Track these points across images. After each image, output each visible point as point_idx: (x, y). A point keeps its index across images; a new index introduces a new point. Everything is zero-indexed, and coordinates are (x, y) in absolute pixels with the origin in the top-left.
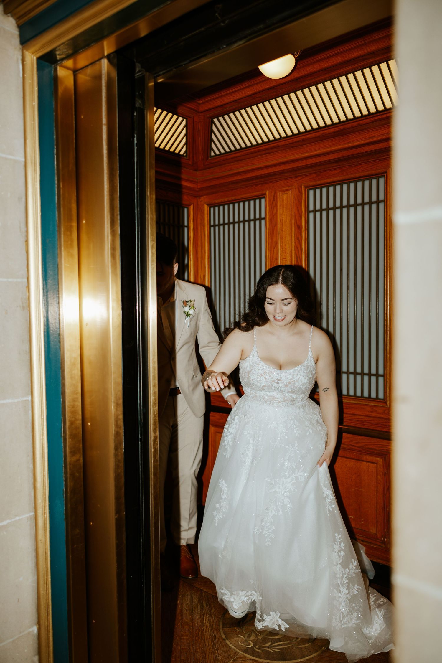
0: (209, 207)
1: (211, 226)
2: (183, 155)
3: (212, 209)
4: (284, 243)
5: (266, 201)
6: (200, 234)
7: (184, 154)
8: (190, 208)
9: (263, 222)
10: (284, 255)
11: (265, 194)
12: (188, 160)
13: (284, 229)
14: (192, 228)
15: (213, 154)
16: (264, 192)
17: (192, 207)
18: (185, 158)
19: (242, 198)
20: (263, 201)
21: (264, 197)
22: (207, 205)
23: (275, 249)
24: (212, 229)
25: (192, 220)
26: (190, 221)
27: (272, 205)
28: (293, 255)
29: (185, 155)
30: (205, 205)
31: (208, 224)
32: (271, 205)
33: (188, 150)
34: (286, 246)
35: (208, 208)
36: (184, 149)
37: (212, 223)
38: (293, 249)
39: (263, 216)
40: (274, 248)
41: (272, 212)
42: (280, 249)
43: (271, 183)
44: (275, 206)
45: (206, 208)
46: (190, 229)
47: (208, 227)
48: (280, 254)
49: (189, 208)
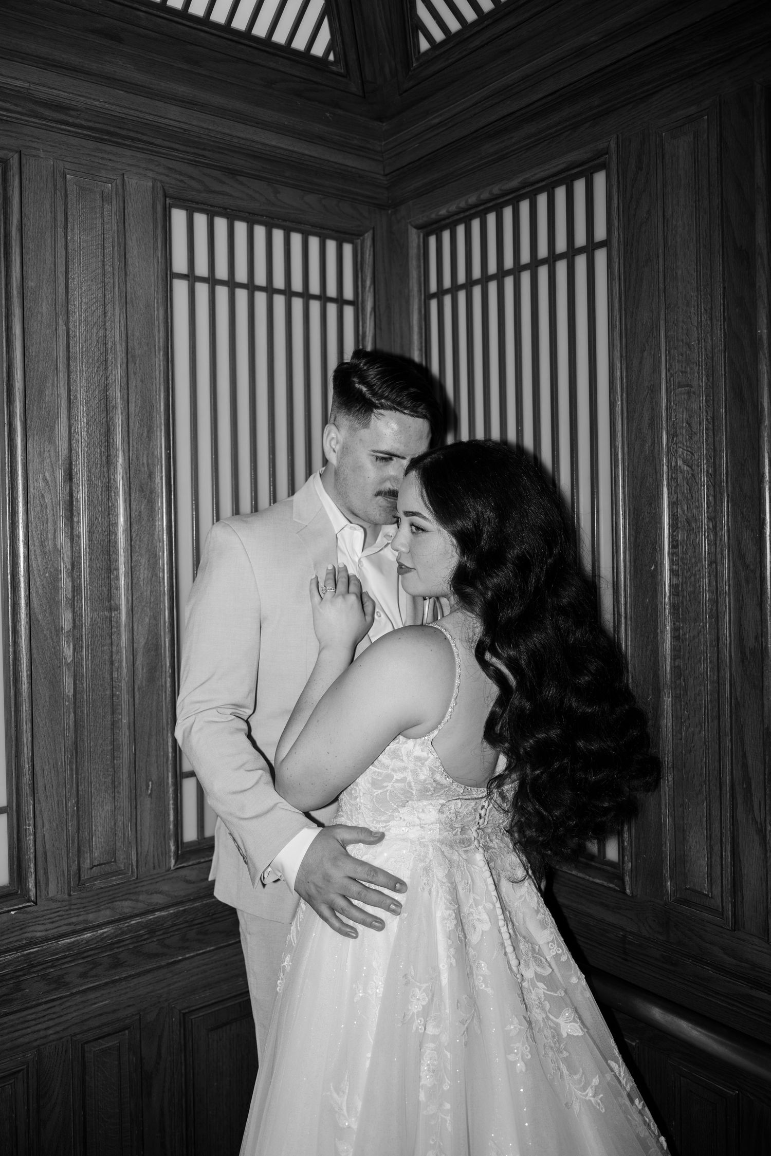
0: (421, 235)
1: (428, 297)
2: (323, 60)
3: (432, 240)
4: (681, 324)
7: (327, 53)
8: (363, 241)
9: (601, 256)
10: (682, 372)
11: (606, 152)
12: (345, 77)
13: (679, 273)
14: (369, 306)
15: (424, 45)
16: (601, 145)
17: (368, 237)
18: (334, 69)
19: (524, 185)
20: (600, 180)
21: (602, 166)
22: (418, 227)
23: (645, 354)
24: (434, 304)
25: (368, 282)
26: (363, 286)
27: (632, 187)
28: (720, 370)
29: (331, 57)
30: (410, 226)
31: (420, 291)
32: (629, 187)
33: (338, 35)
34: (688, 335)
35: (419, 237)
36: (325, 35)
37: (433, 288)
39: (600, 234)
40: (643, 351)
41: (632, 212)
42: (668, 352)
43: (630, 107)
44: (644, 191)
45: (414, 237)
46: (363, 309)
47: (420, 300)
48: (667, 370)
49: (359, 241)
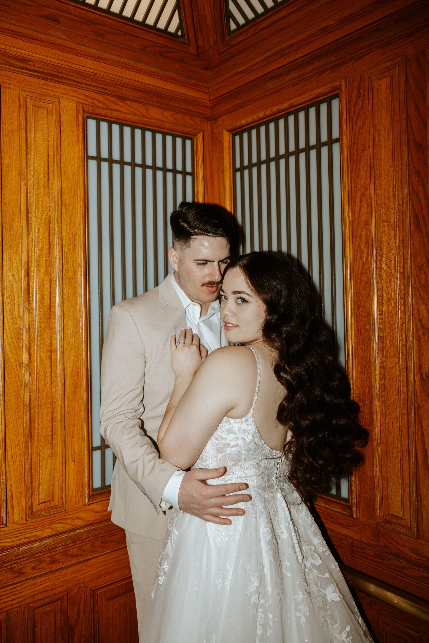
0: (231, 135)
1: (235, 171)
2: (175, 35)
3: (237, 138)
4: (383, 186)
5: (340, 102)
6: (217, 187)
7: (177, 31)
8: (197, 139)
9: (336, 147)
10: (385, 214)
11: (340, 87)
12: (187, 45)
13: (382, 156)
14: (201, 175)
15: (233, 26)
16: (336, 84)
17: (200, 136)
18: (181, 40)
19: (292, 106)
20: (335, 103)
21: (337, 96)
22: (229, 131)
23: (363, 203)
24: (238, 175)
25: (200, 162)
26: (197, 164)
27: (355, 107)
28: (407, 213)
29: (179, 33)
30: (224, 131)
31: (230, 168)
32: (352, 108)
33: (184, 21)
34: (388, 192)
35: (229, 137)
37: (238, 165)
38: (407, 199)
39: (336, 134)
40: (361, 201)
41: (355, 122)
42: (376, 202)
43: (353, 62)
44: (361, 110)
45: (227, 137)
46: (197, 177)
47: (230, 172)
48: (376, 213)
49: (195, 139)
